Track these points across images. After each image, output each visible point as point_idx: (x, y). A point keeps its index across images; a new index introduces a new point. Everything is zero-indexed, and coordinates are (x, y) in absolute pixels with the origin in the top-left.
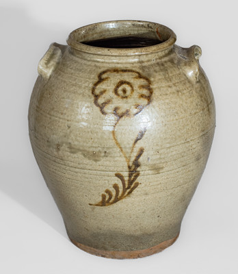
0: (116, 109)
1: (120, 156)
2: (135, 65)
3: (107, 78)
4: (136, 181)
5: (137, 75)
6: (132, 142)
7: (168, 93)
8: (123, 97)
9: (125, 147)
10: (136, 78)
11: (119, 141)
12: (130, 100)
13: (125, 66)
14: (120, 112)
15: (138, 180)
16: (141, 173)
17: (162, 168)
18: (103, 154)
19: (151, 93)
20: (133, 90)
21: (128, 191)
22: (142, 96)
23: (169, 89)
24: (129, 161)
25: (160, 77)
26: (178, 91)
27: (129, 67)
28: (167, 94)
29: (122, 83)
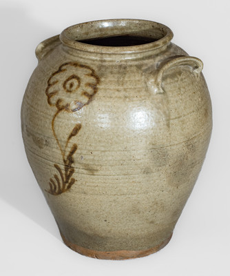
0: (59, 101)
1: (57, 148)
2: (95, 62)
3: (64, 70)
4: (72, 177)
5: (91, 72)
6: (67, 136)
7: (114, 96)
8: (68, 91)
9: (61, 141)
10: (88, 75)
11: (56, 132)
12: (72, 95)
13: (86, 61)
14: (61, 104)
15: (74, 176)
16: (76, 170)
17: (97, 170)
18: (44, 143)
19: (95, 92)
20: (79, 86)
21: (67, 185)
22: (85, 93)
23: (117, 93)
24: (64, 155)
25: (112, 79)
26: (126, 97)
27: (89, 63)
28: (111, 97)
29: (74, 77)
